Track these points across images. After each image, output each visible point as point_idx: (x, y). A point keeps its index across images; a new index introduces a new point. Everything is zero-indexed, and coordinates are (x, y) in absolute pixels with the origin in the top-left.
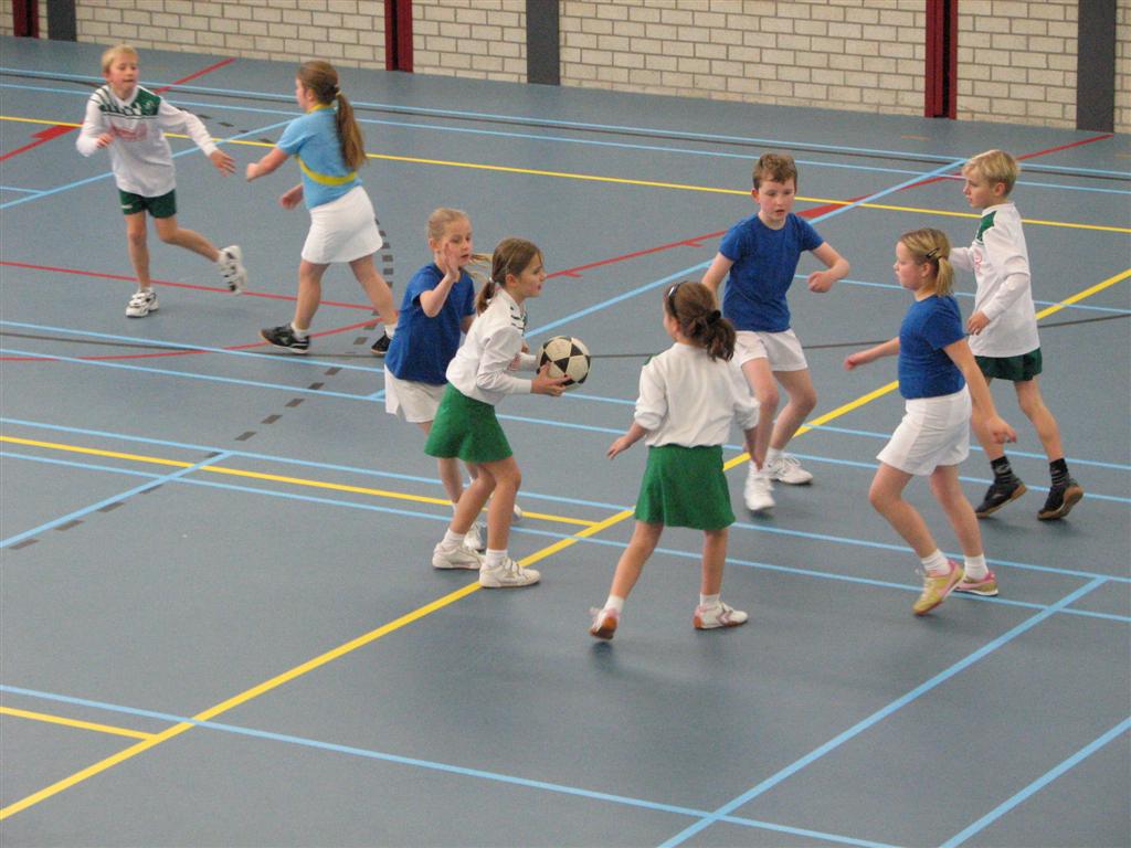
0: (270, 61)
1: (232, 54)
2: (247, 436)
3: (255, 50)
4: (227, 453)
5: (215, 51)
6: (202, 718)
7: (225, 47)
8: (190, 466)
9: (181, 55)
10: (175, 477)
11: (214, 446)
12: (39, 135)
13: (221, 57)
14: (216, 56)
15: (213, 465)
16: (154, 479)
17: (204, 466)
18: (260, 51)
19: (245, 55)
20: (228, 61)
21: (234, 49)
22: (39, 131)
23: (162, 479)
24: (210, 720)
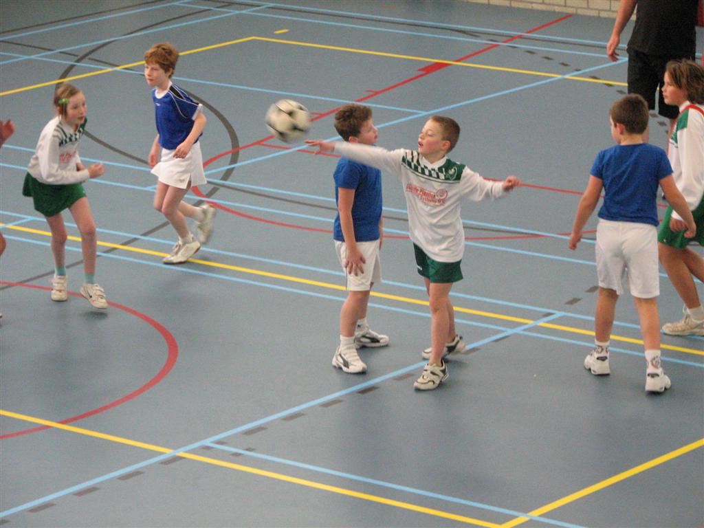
0: (599, 17)
1: (570, 11)
2: (574, 301)
3: (588, 8)
4: (558, 314)
5: (557, 9)
6: (535, 514)
7: (565, 6)
8: (531, 323)
9: (533, 11)
10: (518, 330)
11: (549, 308)
12: (423, 70)
13: (562, 13)
14: (559, 13)
15: (548, 322)
16: (503, 332)
17: (542, 323)
18: (592, 9)
19: (580, 12)
20: (569, 16)
21: (572, 7)
22: (423, 66)
23: (509, 332)
24: (541, 516)
